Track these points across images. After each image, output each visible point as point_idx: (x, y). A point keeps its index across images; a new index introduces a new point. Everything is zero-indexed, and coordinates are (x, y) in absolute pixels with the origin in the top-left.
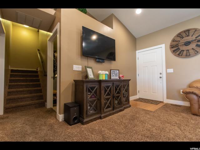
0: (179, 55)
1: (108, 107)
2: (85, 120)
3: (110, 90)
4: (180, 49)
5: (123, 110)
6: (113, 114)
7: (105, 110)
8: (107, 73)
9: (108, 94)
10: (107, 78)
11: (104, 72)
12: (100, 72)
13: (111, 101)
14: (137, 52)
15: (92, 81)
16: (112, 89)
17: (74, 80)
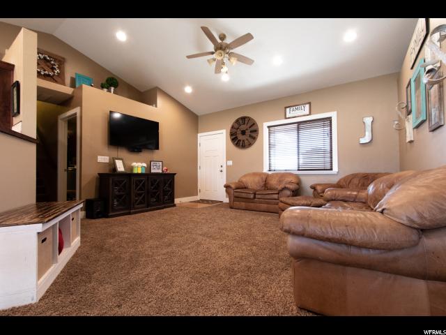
0: (237, 144)
1: (141, 203)
2: (110, 214)
3: (143, 185)
4: (238, 139)
5: (163, 208)
6: (147, 211)
7: (136, 206)
8: (145, 165)
9: (141, 189)
10: (144, 172)
11: (140, 164)
12: (134, 164)
13: (144, 197)
14: (199, 135)
15: (122, 174)
16: (146, 184)
17: (99, 174)
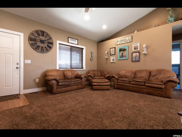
0: (36, 48)
4: (37, 44)
